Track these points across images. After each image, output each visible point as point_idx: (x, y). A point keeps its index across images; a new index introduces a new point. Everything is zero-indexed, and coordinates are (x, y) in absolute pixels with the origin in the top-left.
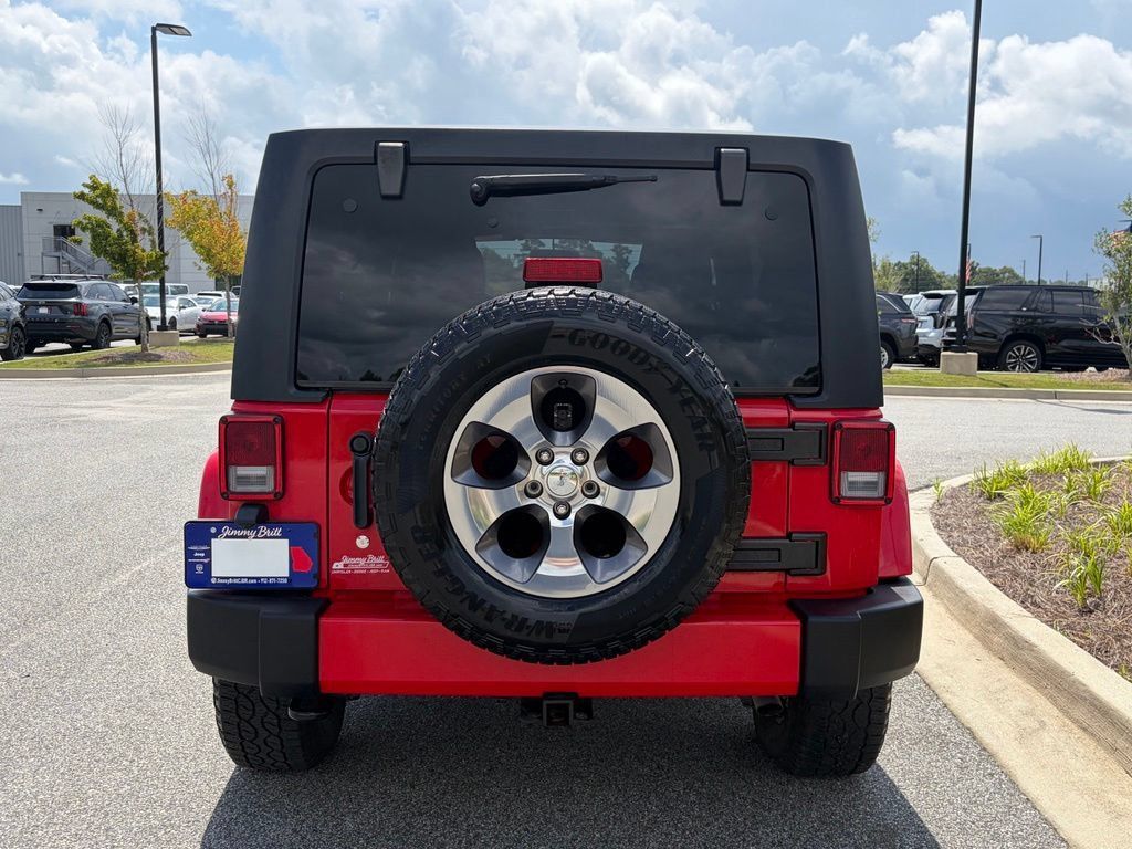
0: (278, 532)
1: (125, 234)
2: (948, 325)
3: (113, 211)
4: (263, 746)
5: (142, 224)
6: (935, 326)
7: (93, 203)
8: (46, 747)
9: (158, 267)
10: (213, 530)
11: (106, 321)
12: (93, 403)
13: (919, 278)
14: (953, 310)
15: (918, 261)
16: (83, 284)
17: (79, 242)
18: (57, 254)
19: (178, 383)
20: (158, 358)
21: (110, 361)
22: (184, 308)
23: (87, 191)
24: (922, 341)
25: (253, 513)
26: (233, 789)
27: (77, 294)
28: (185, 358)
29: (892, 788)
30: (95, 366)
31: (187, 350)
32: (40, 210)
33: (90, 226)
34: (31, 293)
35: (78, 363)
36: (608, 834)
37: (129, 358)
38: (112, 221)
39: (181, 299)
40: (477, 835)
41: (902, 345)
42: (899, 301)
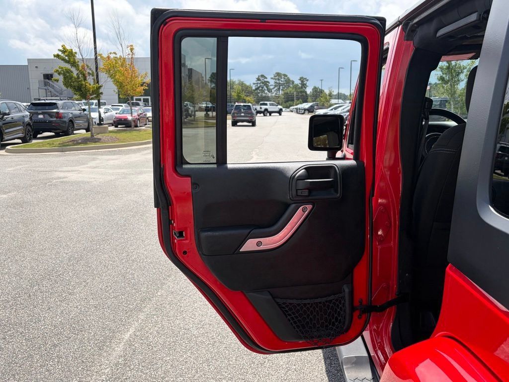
1: (80, 76)
3: (74, 64)
5: (88, 71)
7: (63, 60)
9: (97, 93)
11: (71, 121)
16: (60, 103)
17: (57, 81)
18: (45, 88)
19: (111, 155)
20: (99, 140)
21: (75, 142)
22: (107, 112)
23: (60, 53)
27: (57, 108)
28: (113, 140)
30: (68, 146)
31: (114, 135)
32: (37, 67)
33: (62, 72)
34: (34, 108)
35: (59, 144)
37: (85, 141)
38: (73, 69)
39: (105, 109)
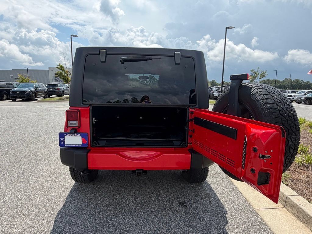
0: (79, 135)
1: (66, 75)
2: (219, 92)
3: (63, 70)
4: (80, 178)
5: (69, 73)
6: (217, 93)
7: (60, 69)
8: (38, 177)
10: (65, 134)
11: (63, 91)
12: (59, 107)
13: (214, 84)
14: (220, 89)
15: (214, 81)
16: (59, 84)
18: (55, 78)
21: (64, 99)
23: (58, 67)
24: (214, 95)
25: (73, 131)
26: (75, 186)
27: (58, 86)
29: (209, 185)
30: (60, 100)
32: (52, 71)
33: (59, 73)
34: (49, 86)
35: (58, 99)
36: (151, 196)
37: (67, 98)
38: (64, 73)
40: (124, 197)
41: (211, 96)
42: (210, 88)
